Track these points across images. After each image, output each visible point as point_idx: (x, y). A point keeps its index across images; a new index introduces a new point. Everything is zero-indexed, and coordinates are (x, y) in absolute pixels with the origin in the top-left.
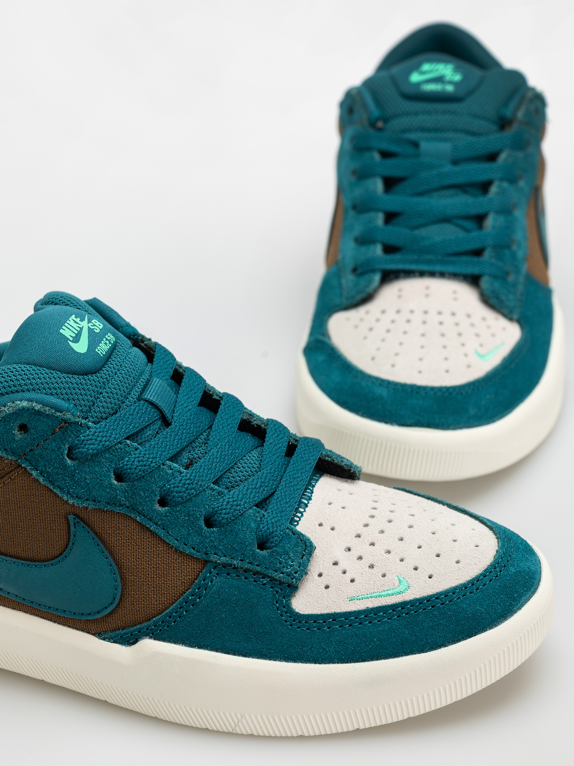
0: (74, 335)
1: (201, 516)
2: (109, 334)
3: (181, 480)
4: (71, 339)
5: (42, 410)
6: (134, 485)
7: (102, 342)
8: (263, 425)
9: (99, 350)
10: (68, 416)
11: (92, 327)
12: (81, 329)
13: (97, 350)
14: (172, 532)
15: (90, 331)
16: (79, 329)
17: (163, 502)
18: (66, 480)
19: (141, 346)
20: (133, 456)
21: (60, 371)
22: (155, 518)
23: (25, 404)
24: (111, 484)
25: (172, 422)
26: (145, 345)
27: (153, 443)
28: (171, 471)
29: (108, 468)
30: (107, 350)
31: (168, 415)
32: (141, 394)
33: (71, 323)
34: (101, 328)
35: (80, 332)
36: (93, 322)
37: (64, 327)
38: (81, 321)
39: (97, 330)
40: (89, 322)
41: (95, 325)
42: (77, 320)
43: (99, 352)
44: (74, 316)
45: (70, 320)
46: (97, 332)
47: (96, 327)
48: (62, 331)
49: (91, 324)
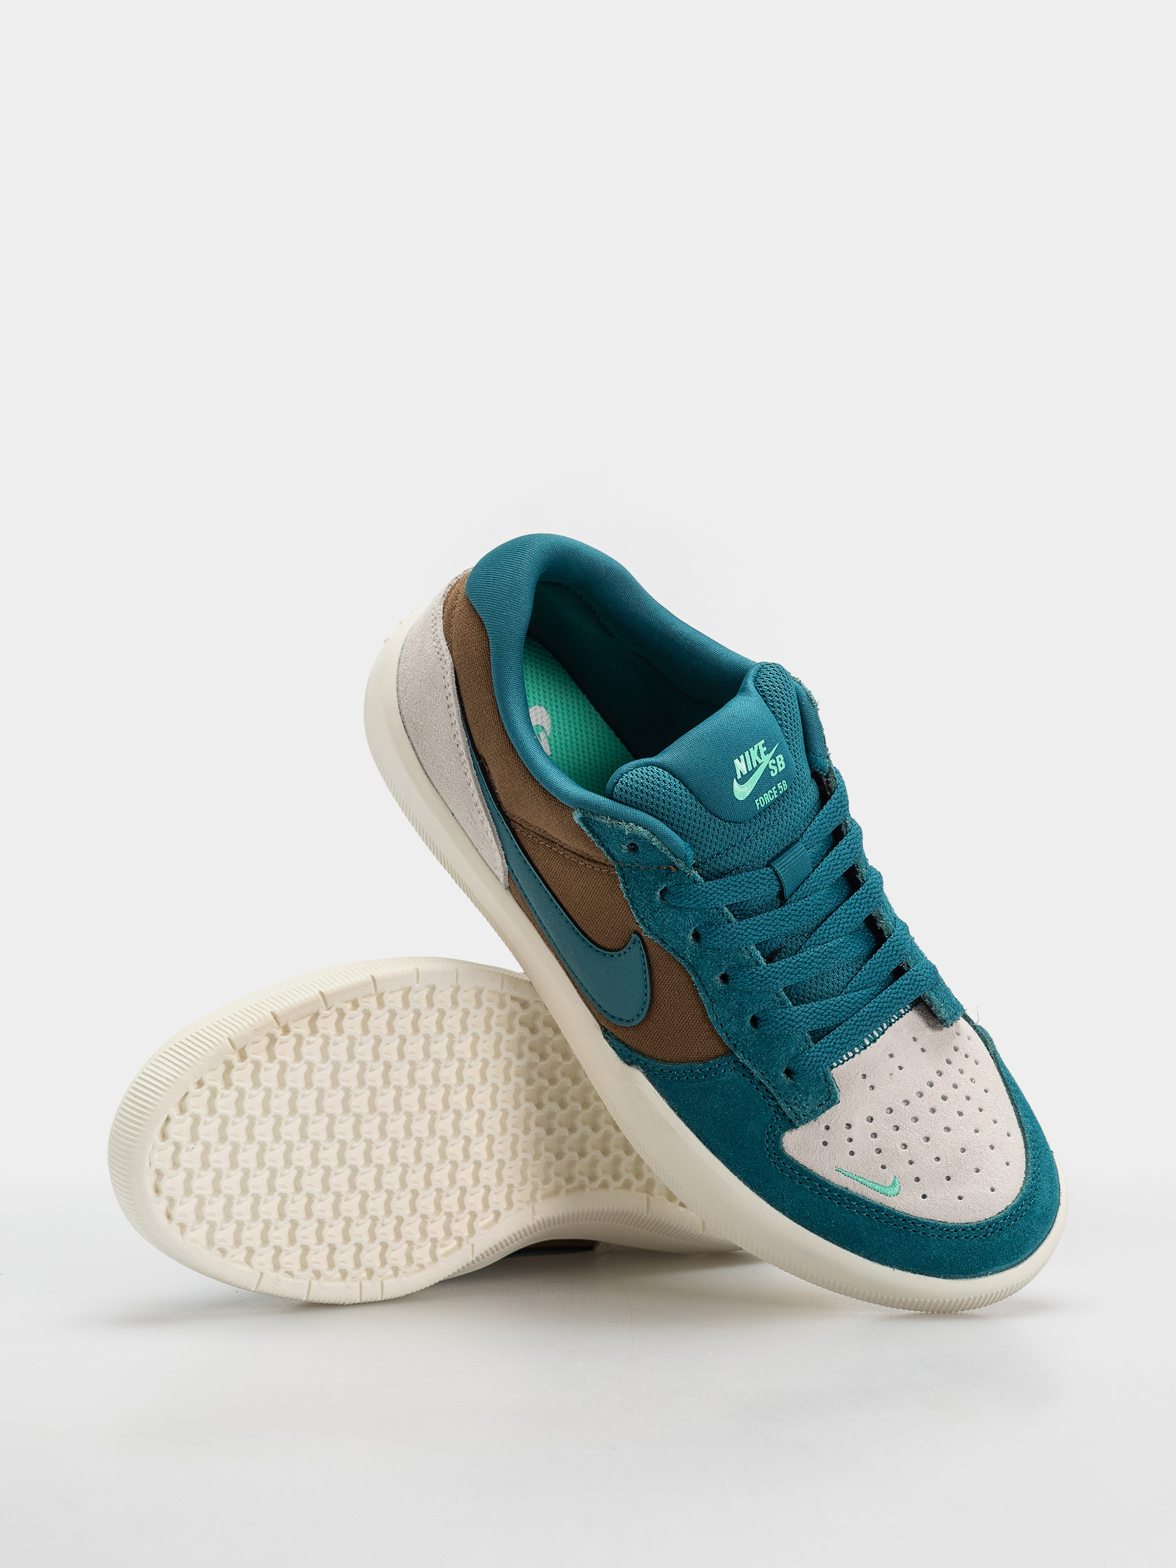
0: (745, 772)
1: (750, 1013)
2: (784, 781)
3: (753, 973)
4: (739, 777)
5: (659, 847)
6: (706, 952)
7: (770, 791)
8: (886, 933)
9: (758, 802)
10: (681, 865)
11: (771, 767)
12: (759, 765)
13: (756, 801)
14: (716, 1008)
15: (768, 770)
16: (755, 765)
17: (725, 978)
18: (646, 910)
19: (823, 780)
20: (722, 928)
21: (706, 808)
22: (709, 988)
23: (645, 833)
24: (684, 938)
25: (787, 901)
26: (828, 782)
27: (749, 922)
28: (749, 957)
29: (690, 924)
30: (769, 802)
31: (787, 893)
32: (773, 859)
33: (754, 752)
34: (780, 771)
35: (754, 770)
36: (777, 758)
37: (742, 757)
38: (765, 753)
39: (774, 772)
40: (774, 757)
41: (776, 765)
42: (763, 750)
43: (758, 804)
44: (763, 742)
45: (756, 746)
46: (773, 774)
47: (775, 768)
48: (736, 761)
49: (773, 761)
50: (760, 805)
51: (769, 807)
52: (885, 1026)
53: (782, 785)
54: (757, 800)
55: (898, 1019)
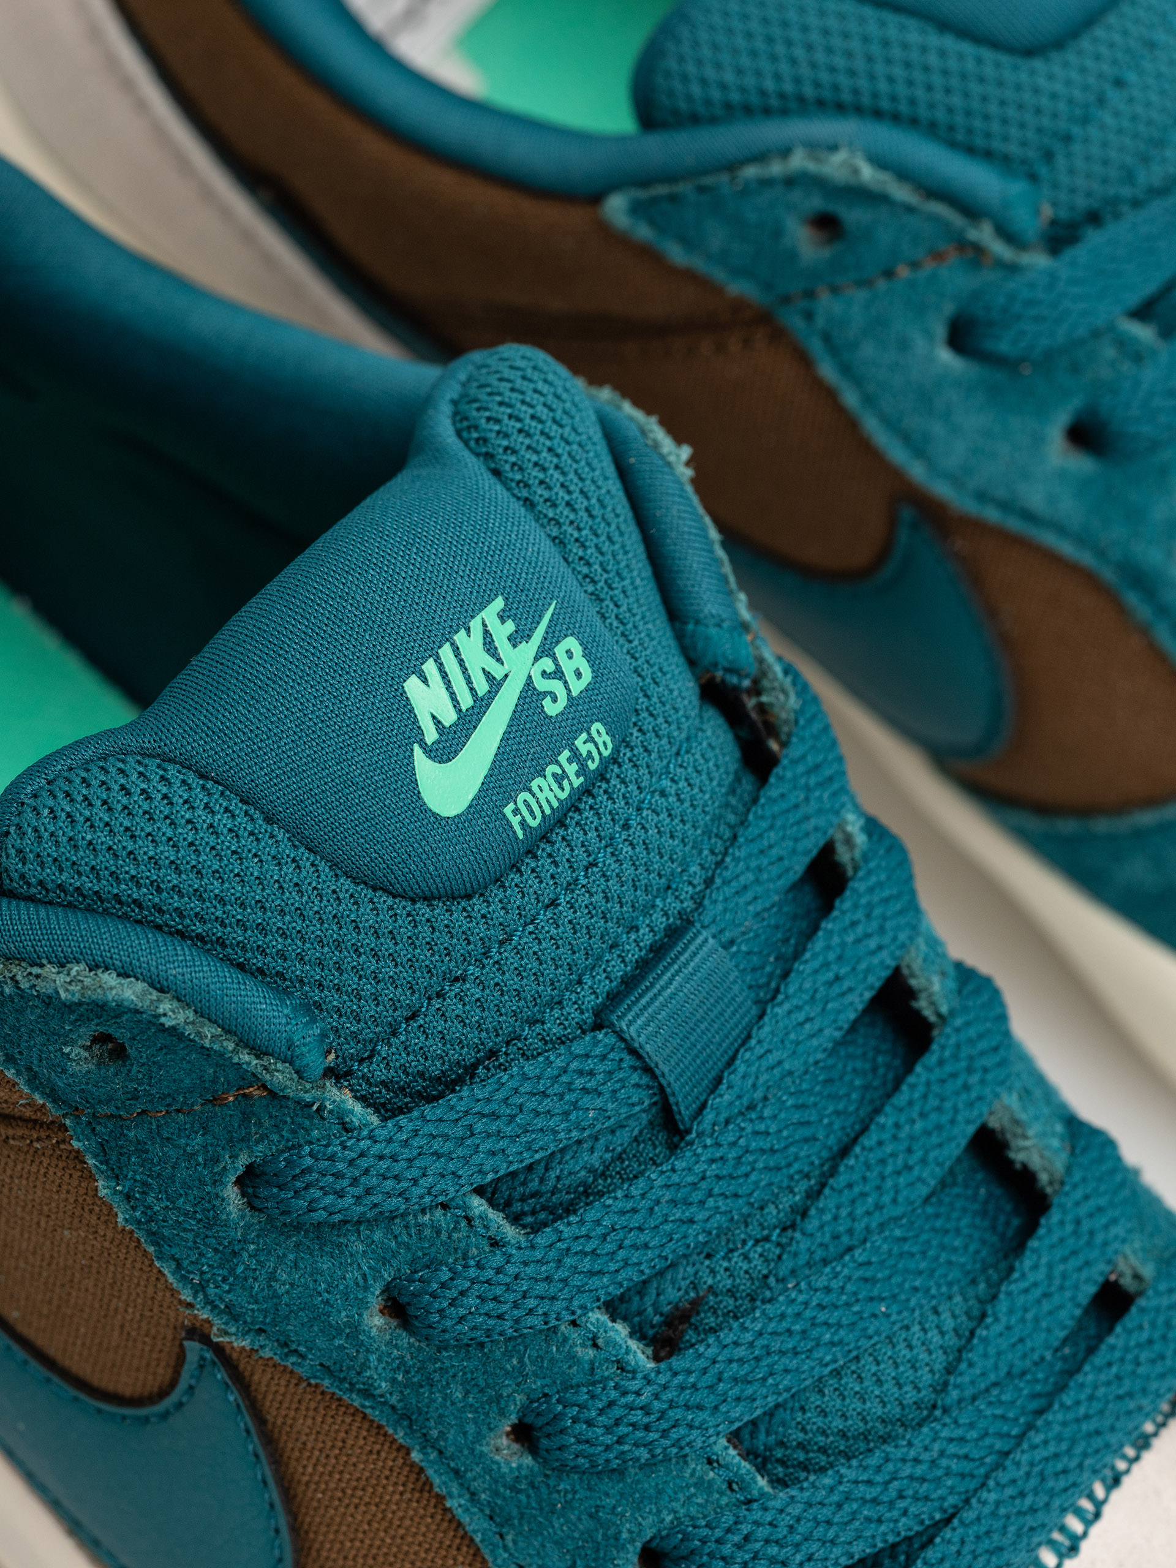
0: (449, 717)
1: (632, 1541)
2: (597, 726)
3: (611, 1404)
4: (431, 735)
5: (189, 1030)
6: (436, 1360)
7: (552, 769)
8: (1043, 1178)
9: (516, 811)
10: (281, 1077)
11: (541, 684)
12: (495, 684)
13: (508, 810)
14: (515, 1542)
15: (530, 695)
16: (482, 687)
17: (523, 1434)
18: (201, 1255)
19: (743, 705)
20: (473, 1272)
21: (334, 865)
22: (474, 1479)
23: (131, 992)
24: (354, 1329)
25: (688, 1131)
26: (762, 708)
27: (567, 1232)
28: (591, 1352)
29: (364, 1276)
30: (555, 804)
31: (684, 1110)
32: (614, 998)
33: (470, 643)
34: (574, 694)
35: (482, 704)
36: (560, 651)
37: (430, 667)
38: (514, 640)
39: (555, 700)
40: (546, 650)
41: (558, 674)
42: (502, 632)
43: (515, 821)
44: (499, 603)
45: (475, 624)
46: (552, 709)
47: (556, 686)
48: (412, 685)
49: (547, 664)
50: (523, 823)
51: (559, 819)
52: (1099, 1491)
53: (591, 739)
54: (511, 806)
55: (1137, 1459)
